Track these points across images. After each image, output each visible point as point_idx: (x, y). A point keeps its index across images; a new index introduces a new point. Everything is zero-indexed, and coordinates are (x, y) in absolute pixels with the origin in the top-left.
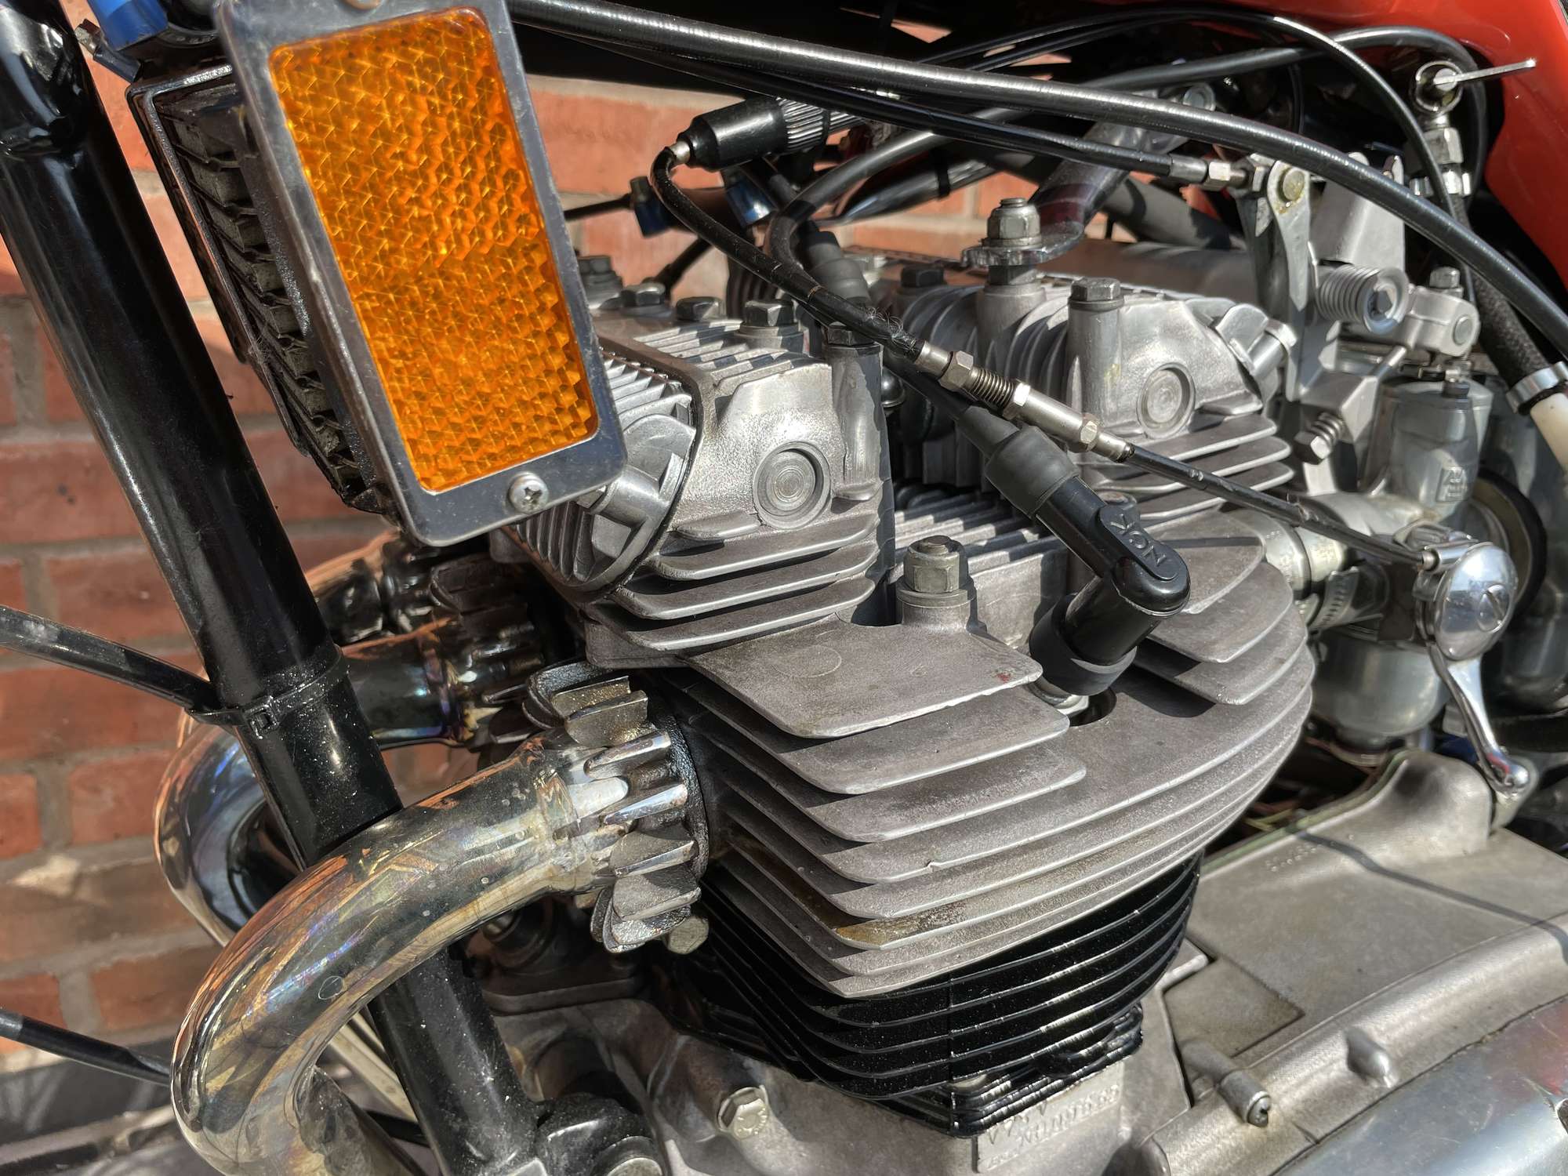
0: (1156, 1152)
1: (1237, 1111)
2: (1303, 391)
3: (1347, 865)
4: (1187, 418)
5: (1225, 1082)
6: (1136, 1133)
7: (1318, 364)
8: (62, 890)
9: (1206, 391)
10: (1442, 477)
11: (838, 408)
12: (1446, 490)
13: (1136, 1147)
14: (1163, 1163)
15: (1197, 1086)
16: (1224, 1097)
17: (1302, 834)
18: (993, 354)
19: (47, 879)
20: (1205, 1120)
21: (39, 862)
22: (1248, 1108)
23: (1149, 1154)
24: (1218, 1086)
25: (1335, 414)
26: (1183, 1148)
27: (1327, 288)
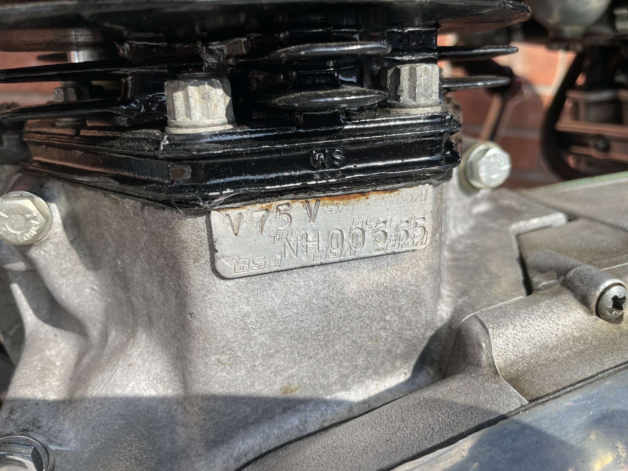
0: (476, 328)
1: (584, 301)
5: (571, 273)
6: (458, 312)
13: (454, 326)
14: (482, 338)
15: (536, 279)
16: (569, 288)
20: (543, 304)
22: (598, 293)
23: (468, 330)
24: (562, 278)
26: (511, 328)
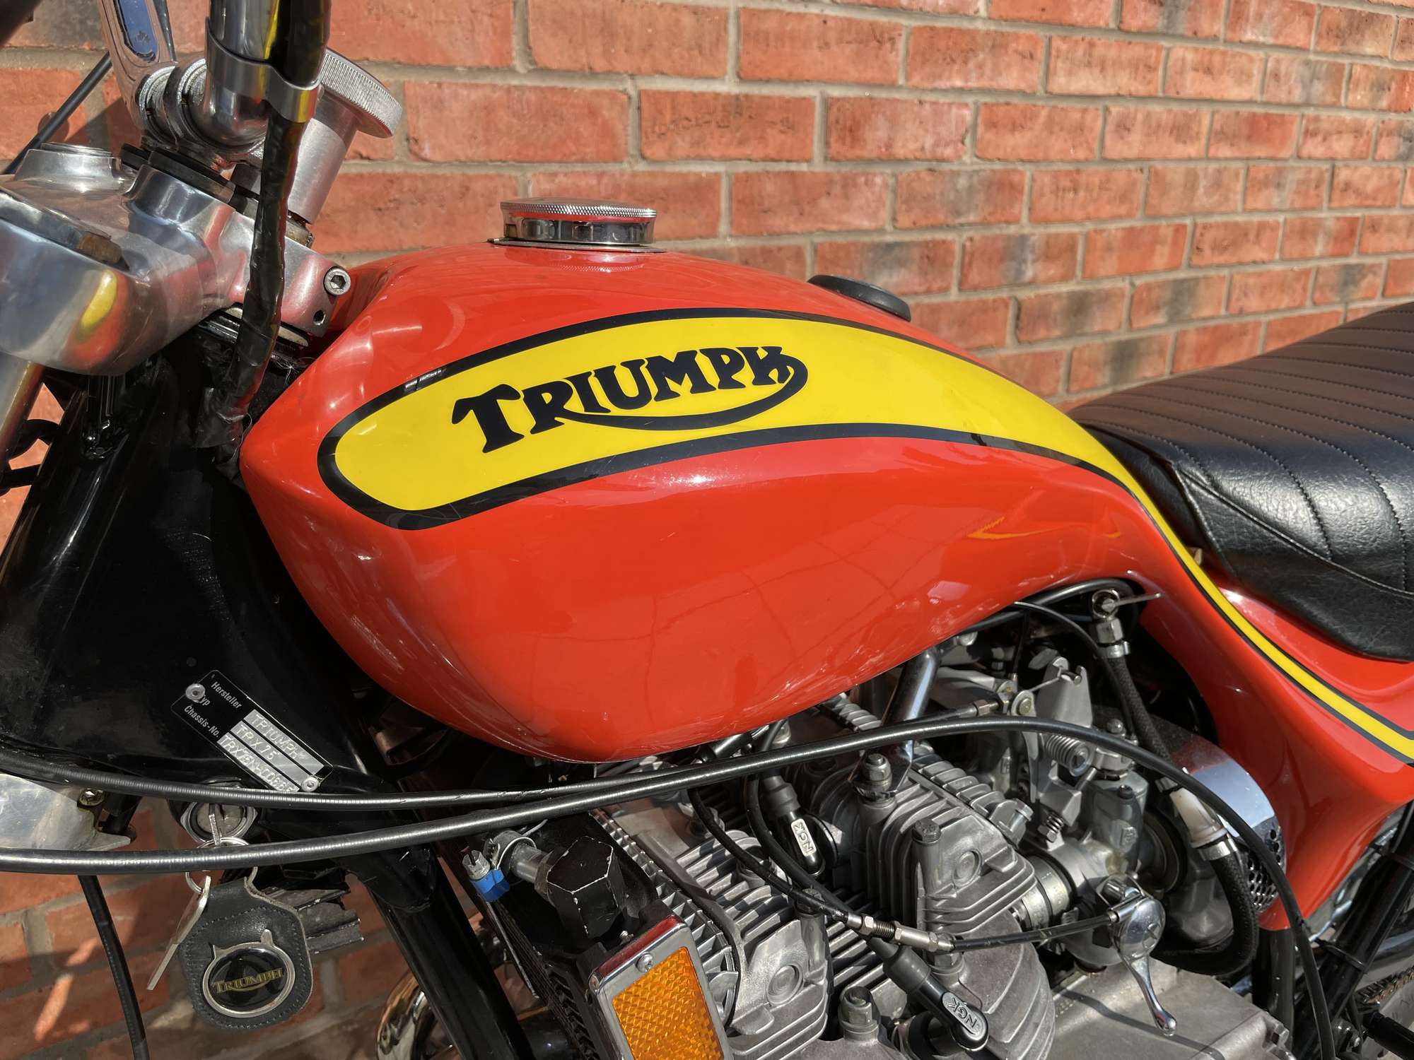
2: (1041, 795)
3: (1091, 1014)
4: (978, 870)
7: (1048, 779)
8: (184, 1026)
9: (987, 855)
10: (1123, 834)
11: (804, 939)
12: (1125, 840)
17: (1064, 991)
18: (870, 836)
19: (175, 1020)
21: (167, 1010)
25: (1059, 815)
27: (1049, 746)
